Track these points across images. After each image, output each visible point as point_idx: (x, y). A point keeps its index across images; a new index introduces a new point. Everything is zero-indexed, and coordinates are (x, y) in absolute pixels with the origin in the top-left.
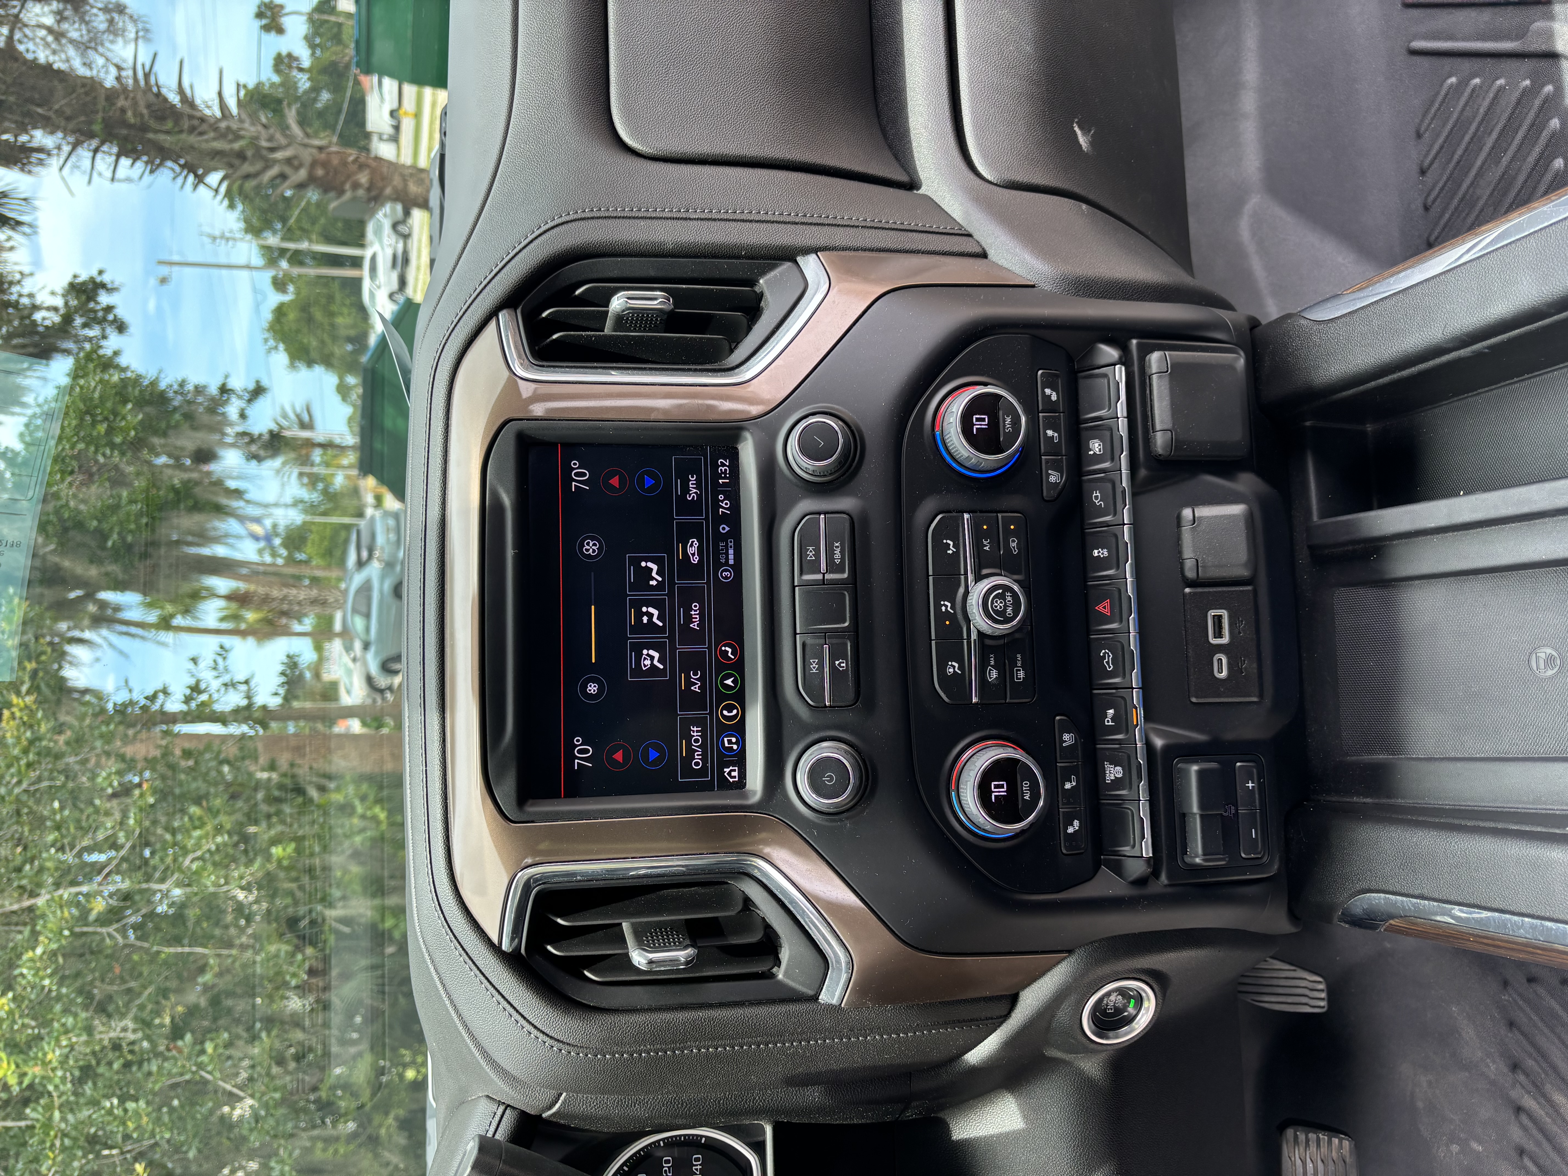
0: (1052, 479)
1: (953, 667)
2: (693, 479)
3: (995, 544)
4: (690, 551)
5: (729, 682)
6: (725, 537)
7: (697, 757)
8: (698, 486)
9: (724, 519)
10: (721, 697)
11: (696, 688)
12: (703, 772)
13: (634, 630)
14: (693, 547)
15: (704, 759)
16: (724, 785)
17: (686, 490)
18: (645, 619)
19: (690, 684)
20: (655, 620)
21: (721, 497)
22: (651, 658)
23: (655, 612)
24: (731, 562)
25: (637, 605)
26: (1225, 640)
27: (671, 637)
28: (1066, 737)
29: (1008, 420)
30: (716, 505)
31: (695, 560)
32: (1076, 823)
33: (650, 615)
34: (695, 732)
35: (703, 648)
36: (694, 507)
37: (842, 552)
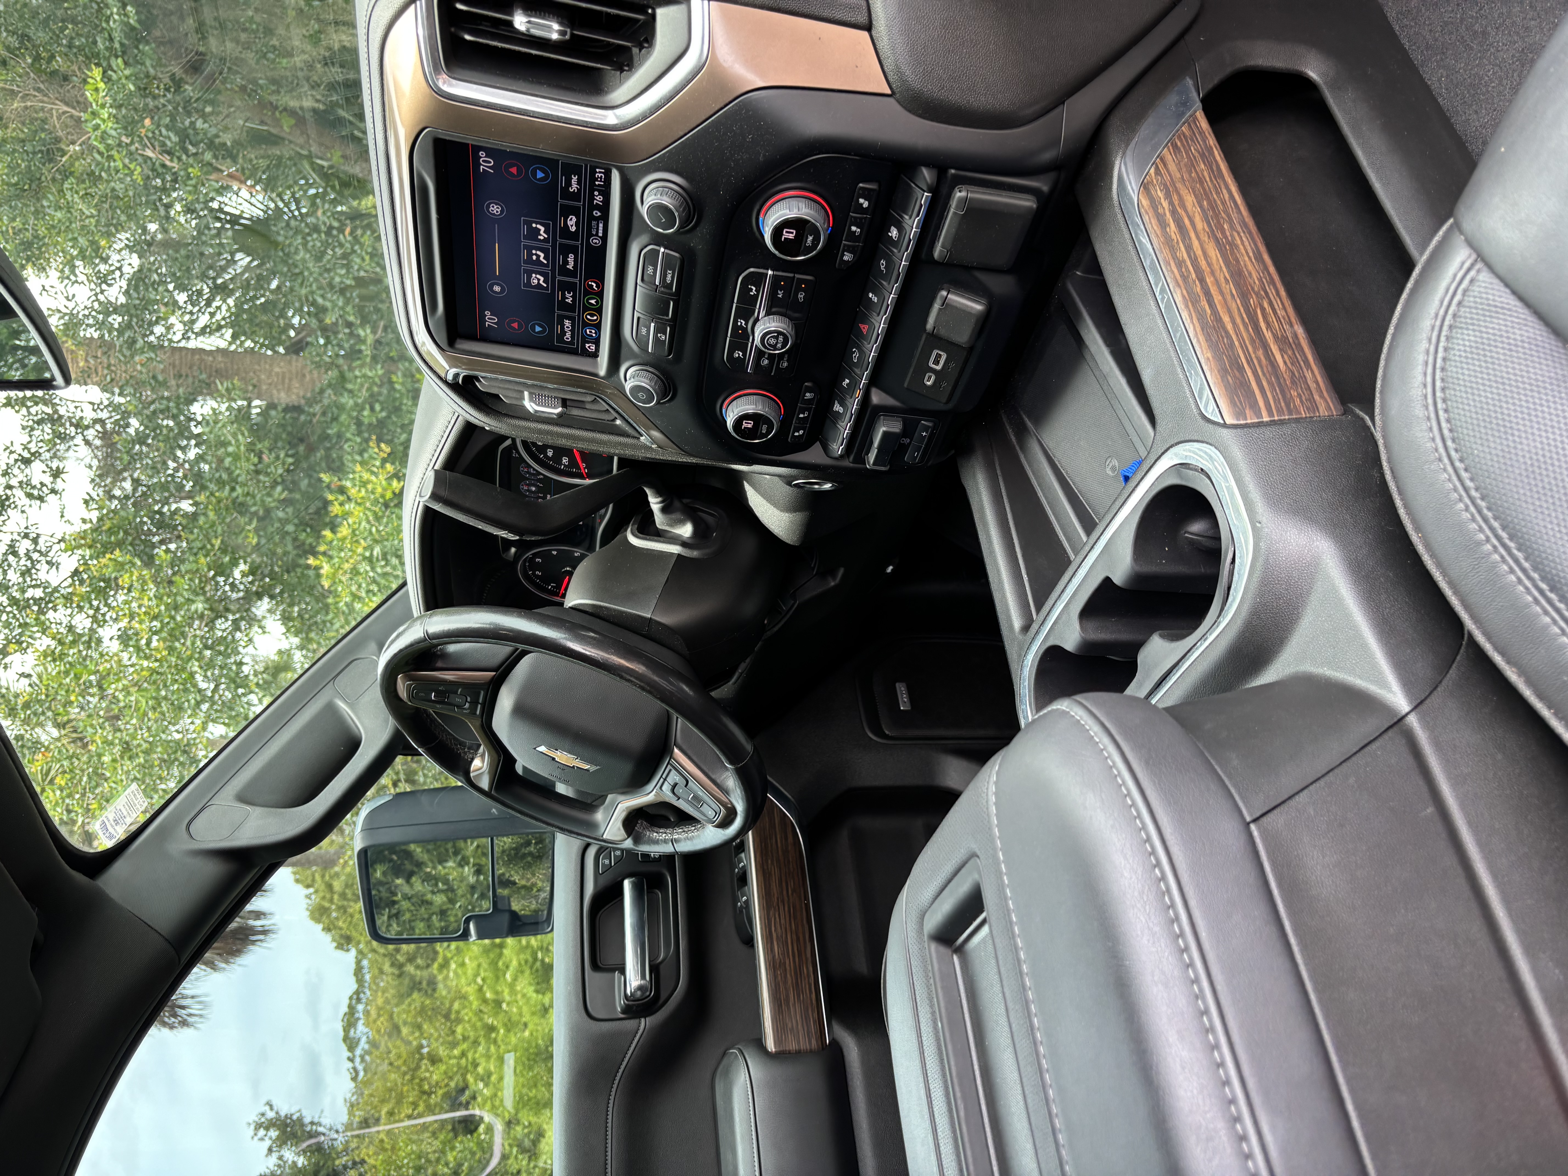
0: (846, 258)
1: (738, 354)
2: (574, 179)
3: (787, 294)
4: (569, 223)
5: (593, 302)
6: (597, 219)
7: (568, 335)
8: (579, 183)
9: (597, 207)
10: (586, 309)
11: (569, 301)
12: (572, 343)
13: (525, 262)
14: (572, 221)
15: (572, 336)
16: (586, 354)
17: (569, 184)
18: (534, 258)
19: (564, 298)
20: (541, 259)
21: (596, 193)
22: (537, 279)
23: (542, 255)
24: (600, 235)
25: (529, 249)
26: (939, 368)
27: (553, 270)
28: (808, 394)
29: (810, 238)
30: (592, 198)
31: (573, 229)
32: (801, 432)
33: (538, 256)
34: (567, 323)
35: (577, 281)
36: (576, 196)
37: (673, 277)
